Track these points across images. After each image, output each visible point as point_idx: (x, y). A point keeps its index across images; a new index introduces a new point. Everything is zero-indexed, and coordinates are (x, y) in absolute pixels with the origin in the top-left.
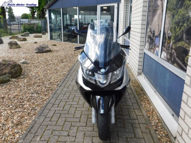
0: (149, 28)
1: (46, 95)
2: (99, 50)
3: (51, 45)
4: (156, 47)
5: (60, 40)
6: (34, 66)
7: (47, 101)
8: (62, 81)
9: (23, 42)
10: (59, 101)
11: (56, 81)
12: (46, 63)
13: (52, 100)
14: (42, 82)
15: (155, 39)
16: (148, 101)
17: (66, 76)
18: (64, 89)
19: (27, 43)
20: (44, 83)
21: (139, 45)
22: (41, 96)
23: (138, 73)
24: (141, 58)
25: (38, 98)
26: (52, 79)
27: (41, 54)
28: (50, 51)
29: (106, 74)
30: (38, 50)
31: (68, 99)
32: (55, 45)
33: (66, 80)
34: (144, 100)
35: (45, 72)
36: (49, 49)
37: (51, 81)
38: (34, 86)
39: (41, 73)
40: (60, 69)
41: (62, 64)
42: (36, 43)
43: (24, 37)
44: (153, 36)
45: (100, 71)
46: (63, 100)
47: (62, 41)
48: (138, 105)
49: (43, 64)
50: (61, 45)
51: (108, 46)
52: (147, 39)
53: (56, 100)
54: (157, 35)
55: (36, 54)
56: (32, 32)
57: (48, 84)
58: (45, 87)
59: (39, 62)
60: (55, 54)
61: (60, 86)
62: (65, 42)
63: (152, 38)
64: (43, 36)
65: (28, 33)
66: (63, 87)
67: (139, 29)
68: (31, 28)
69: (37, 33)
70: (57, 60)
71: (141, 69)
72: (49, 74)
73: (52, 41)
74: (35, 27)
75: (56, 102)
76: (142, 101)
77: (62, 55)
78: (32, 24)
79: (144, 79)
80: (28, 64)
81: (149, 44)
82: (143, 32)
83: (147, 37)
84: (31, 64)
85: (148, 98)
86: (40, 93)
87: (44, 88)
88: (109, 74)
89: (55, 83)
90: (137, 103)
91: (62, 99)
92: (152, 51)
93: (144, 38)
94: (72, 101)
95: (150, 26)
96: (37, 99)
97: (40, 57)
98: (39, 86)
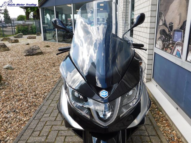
0: (162, 20)
1: (26, 114)
2: (95, 53)
3: (44, 47)
4: (177, 45)
5: (55, 41)
6: (19, 71)
7: (26, 125)
8: (51, 92)
9: (14, 44)
10: (43, 125)
11: (43, 92)
12: (35, 68)
13: (32, 124)
14: (25, 94)
15: (174, 34)
16: (167, 120)
17: (57, 83)
18: (52, 105)
19: (17, 45)
20: (27, 95)
21: (147, 43)
22: (18, 117)
23: (147, 79)
24: (151, 60)
25: (14, 119)
26: (39, 89)
27: (31, 57)
28: (41, 53)
29: (111, 100)
30: (28, 53)
31: (55, 120)
32: (48, 46)
33: (55, 90)
34: (161, 120)
35: (31, 80)
36: (41, 51)
37: (37, 92)
38: (13, 100)
39: (26, 81)
40: (50, 75)
41: (54, 69)
42: (28, 44)
43: (16, 39)
44: (169, 31)
45: (99, 95)
46: (47, 124)
47: (56, 42)
48: (154, 128)
49: (31, 69)
50: (54, 46)
51: (111, 45)
52: (159, 35)
53: (39, 122)
54: (178, 28)
55: (25, 57)
56: (27, 33)
57: (31, 97)
58: (27, 102)
59: (27, 67)
60: (46, 56)
61: (47, 99)
62: (60, 43)
63: (168, 33)
64: (37, 37)
65: (21, 34)
66: (51, 101)
67: (148, 22)
68: (25, 29)
69: (31, 34)
70: (48, 63)
71: (150, 73)
72: (35, 82)
73: (46, 42)
74: (30, 28)
75: (38, 126)
76: (157, 121)
77: (54, 58)
78: (26, 25)
79: (155, 87)
80: (13, 69)
81: (163, 41)
82: (152, 27)
83: (159, 32)
84: (16, 70)
85: (166, 116)
86: (18, 112)
87: (25, 103)
88: (117, 99)
89: (41, 95)
90: (152, 124)
91: (47, 121)
92: (169, 50)
93: (154, 34)
94: (60, 124)
95: (163, 18)
96: (13, 122)
97: (29, 60)
98: (19, 100)
